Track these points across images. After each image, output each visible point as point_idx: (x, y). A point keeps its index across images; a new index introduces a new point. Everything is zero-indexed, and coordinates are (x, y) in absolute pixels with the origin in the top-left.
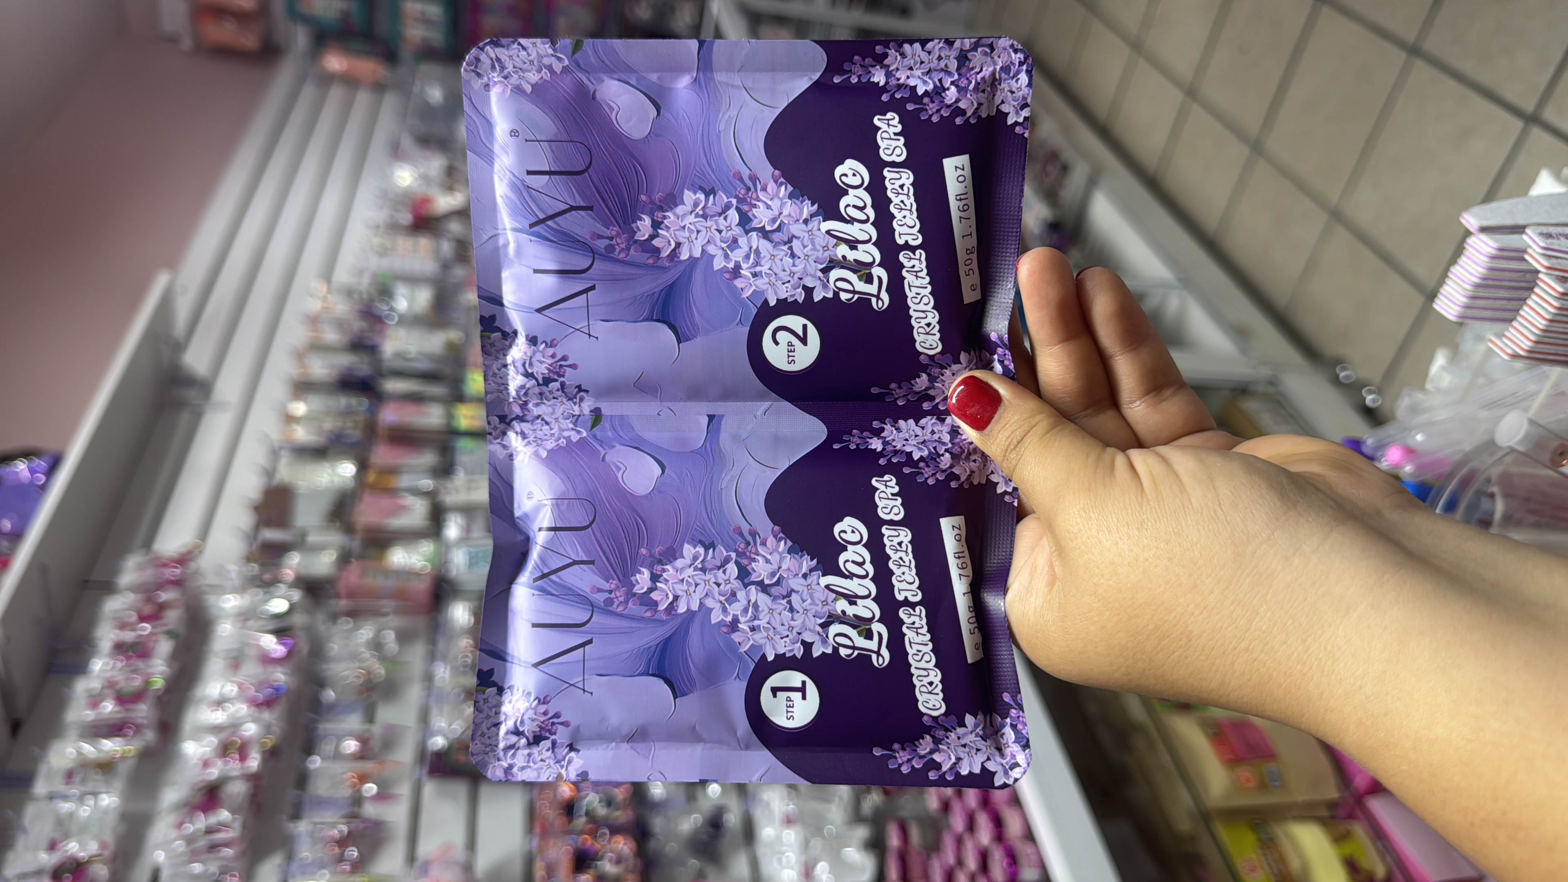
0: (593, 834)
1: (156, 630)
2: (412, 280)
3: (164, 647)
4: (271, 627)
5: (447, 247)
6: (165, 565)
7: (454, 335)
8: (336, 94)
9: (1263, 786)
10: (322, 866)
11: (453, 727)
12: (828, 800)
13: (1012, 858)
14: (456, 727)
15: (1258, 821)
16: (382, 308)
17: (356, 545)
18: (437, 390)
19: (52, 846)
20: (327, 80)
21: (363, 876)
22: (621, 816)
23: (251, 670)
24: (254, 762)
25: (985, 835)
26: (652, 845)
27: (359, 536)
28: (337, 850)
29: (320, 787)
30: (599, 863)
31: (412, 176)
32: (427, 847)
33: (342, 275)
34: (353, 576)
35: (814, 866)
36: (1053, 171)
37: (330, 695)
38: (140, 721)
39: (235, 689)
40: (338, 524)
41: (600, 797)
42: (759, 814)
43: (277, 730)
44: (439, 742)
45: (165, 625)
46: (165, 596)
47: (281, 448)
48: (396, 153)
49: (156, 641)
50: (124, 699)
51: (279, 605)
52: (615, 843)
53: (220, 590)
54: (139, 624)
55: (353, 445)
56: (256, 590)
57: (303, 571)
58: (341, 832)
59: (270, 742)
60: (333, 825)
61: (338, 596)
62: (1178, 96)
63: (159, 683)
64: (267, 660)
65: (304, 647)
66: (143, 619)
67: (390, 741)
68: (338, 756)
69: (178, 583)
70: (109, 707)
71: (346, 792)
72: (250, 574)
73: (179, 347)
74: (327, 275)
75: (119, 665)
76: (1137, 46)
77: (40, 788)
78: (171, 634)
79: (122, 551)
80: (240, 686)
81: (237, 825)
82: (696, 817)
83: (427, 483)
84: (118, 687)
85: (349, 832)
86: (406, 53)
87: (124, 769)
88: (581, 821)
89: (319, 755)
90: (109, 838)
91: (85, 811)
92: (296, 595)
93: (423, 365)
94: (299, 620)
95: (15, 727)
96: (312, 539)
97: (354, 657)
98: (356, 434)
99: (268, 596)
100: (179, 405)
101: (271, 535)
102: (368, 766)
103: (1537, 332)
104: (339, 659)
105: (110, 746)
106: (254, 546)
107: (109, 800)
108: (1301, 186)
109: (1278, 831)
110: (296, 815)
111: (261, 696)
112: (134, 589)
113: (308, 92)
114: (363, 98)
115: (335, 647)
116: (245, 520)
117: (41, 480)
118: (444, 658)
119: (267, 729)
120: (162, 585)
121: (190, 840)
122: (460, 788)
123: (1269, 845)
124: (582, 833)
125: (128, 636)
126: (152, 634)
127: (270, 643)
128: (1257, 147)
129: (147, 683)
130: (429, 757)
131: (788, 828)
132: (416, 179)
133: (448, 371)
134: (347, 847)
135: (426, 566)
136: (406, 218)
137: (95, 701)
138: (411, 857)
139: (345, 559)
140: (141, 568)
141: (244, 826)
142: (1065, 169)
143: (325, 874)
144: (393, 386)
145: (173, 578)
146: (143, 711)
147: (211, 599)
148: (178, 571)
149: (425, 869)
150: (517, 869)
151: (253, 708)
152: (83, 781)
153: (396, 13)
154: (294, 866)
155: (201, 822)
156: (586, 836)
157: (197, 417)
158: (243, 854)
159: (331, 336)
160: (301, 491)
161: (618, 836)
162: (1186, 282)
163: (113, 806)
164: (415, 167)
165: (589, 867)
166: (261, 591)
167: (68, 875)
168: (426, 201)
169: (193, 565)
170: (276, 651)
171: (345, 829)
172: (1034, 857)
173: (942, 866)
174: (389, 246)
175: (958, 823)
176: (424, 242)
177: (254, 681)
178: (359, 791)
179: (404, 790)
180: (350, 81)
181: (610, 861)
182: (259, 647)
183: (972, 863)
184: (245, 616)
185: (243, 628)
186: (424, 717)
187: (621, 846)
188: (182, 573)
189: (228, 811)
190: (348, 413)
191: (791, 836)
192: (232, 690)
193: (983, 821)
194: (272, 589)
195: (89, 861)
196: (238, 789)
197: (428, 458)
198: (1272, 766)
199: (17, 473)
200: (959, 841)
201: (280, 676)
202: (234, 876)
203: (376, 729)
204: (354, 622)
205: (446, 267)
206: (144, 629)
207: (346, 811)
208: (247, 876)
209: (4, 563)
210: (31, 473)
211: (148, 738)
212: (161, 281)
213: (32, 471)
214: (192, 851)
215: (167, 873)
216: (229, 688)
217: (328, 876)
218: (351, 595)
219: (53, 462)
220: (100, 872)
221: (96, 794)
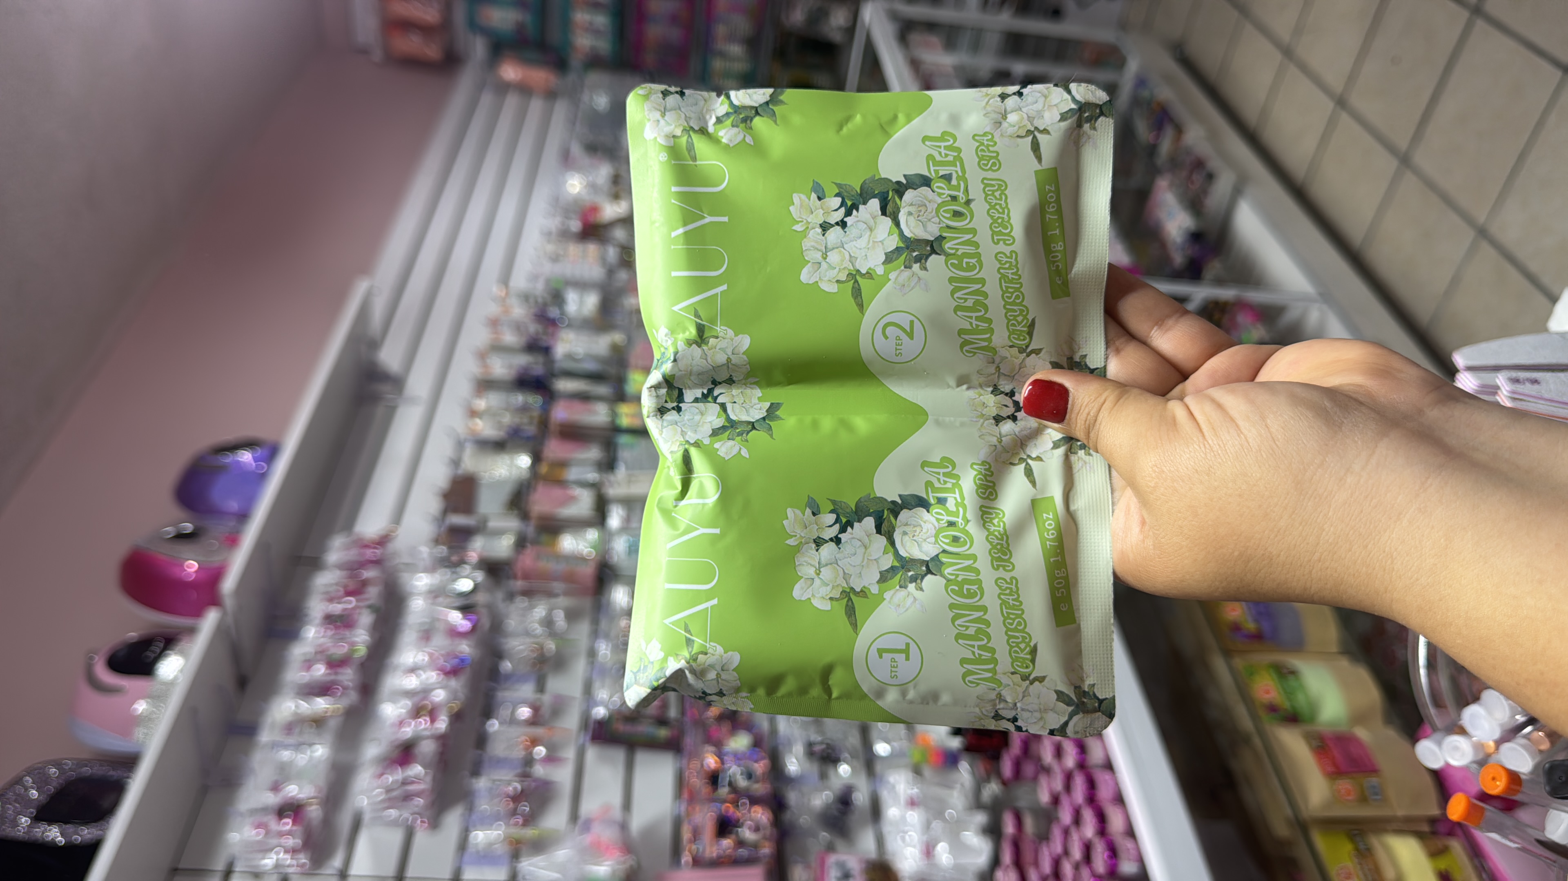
0: (735, 803)
1: (361, 604)
2: (582, 285)
3: (366, 619)
4: (457, 604)
5: (612, 253)
6: (366, 546)
7: (617, 337)
8: (512, 102)
9: (1363, 799)
10: (499, 818)
11: (614, 699)
12: (949, 787)
13: (1113, 852)
14: (616, 699)
15: (1356, 832)
16: (554, 312)
17: (530, 530)
18: (603, 390)
19: (276, 788)
20: (503, 88)
21: (533, 829)
22: (760, 788)
23: (440, 642)
24: (442, 724)
25: (1089, 829)
26: (787, 816)
27: (533, 523)
28: (511, 805)
29: (497, 748)
30: (740, 830)
31: (581, 183)
32: (589, 806)
33: (520, 281)
34: (528, 560)
35: (934, 846)
36: (1198, 178)
37: (507, 666)
38: (346, 683)
39: (427, 658)
40: (516, 512)
41: (741, 770)
42: (885, 795)
43: (461, 696)
44: (600, 712)
45: (367, 599)
46: (369, 573)
47: (465, 440)
48: (566, 161)
49: (360, 614)
50: (335, 664)
51: (465, 585)
52: (755, 812)
53: (413, 568)
54: (343, 597)
55: (528, 439)
56: (443, 570)
57: (485, 554)
58: (515, 789)
59: (456, 706)
60: (509, 783)
61: (515, 577)
62: (1329, 105)
63: (362, 651)
64: (454, 633)
65: (486, 623)
66: (349, 594)
67: (558, 708)
68: (513, 721)
69: (377, 562)
70: (320, 670)
71: (519, 753)
72: (440, 556)
73: (375, 345)
74: (505, 279)
75: (330, 633)
76: (1288, 52)
77: (265, 737)
78: (371, 608)
79: (330, 530)
80: (431, 655)
81: (429, 779)
82: (826, 794)
83: (592, 476)
84: (329, 653)
85: (522, 791)
86: (576, 61)
87: (333, 724)
88: (724, 791)
89: (497, 719)
90: (321, 785)
91: (302, 759)
92: (480, 576)
93: (590, 366)
94: (481, 598)
95: (242, 682)
96: (493, 524)
97: (527, 633)
98: (531, 430)
99: (455, 576)
100: (375, 399)
101: (457, 520)
102: (539, 731)
104: (515, 635)
105: (321, 704)
106: (442, 529)
108: (1447, 200)
109: (1374, 841)
110: (476, 772)
111: (448, 667)
112: (340, 566)
113: (487, 99)
114: (536, 106)
115: (512, 623)
116: (434, 505)
117: (263, 468)
118: (607, 637)
119: (454, 695)
120: (364, 564)
121: (388, 790)
122: (619, 755)
123: (1364, 854)
124: (725, 801)
125: (337, 608)
126: (356, 607)
127: (456, 618)
128: (1405, 160)
129: (353, 651)
130: (591, 726)
131: (912, 810)
132: (585, 187)
133: (612, 370)
134: (520, 802)
135: (590, 552)
136: (576, 225)
137: (308, 664)
138: (574, 816)
139: (521, 543)
140: (347, 548)
141: (434, 779)
142: (1210, 177)
143: (501, 825)
144: (564, 385)
145: (375, 559)
146: (348, 676)
147: (405, 577)
148: (378, 552)
149: (587, 826)
150: (667, 830)
151: (442, 676)
152: (301, 733)
153: (567, 24)
154: (474, 817)
155: (399, 774)
156: (728, 805)
157: (391, 411)
158: (432, 804)
159: (510, 338)
160: (483, 482)
161: (756, 806)
162: (1326, 296)
163: (324, 758)
164: (583, 174)
165: (730, 833)
166: (448, 572)
167: (289, 813)
168: (594, 209)
169: (392, 547)
170: (462, 626)
171: (519, 787)
172: (1133, 852)
173: (1050, 854)
174: (562, 253)
175: (1066, 816)
176: (592, 248)
177: (443, 652)
178: (531, 753)
179: (570, 754)
180: (524, 90)
181: (750, 828)
182: (447, 622)
183: (1077, 853)
184: (436, 594)
185: (433, 604)
186: (588, 689)
187: (759, 815)
188: (381, 553)
189: (421, 766)
190: (524, 409)
191: (914, 817)
192: (424, 660)
193: (1088, 816)
194: (458, 569)
195: (306, 803)
196: (428, 748)
197: (594, 453)
198: (1374, 780)
199: (242, 461)
200: (1066, 832)
201: (465, 648)
202: (425, 823)
203: (546, 699)
204: (529, 601)
205: (611, 272)
206: (350, 602)
207: (519, 771)
208: (435, 824)
209: (233, 541)
210: (255, 462)
211: (353, 697)
212: (361, 288)
213: (256, 460)
214: (390, 799)
215: (367, 817)
216: (422, 657)
217: (503, 828)
218: (526, 576)
219: (272, 452)
220: (314, 812)
221: (311, 745)
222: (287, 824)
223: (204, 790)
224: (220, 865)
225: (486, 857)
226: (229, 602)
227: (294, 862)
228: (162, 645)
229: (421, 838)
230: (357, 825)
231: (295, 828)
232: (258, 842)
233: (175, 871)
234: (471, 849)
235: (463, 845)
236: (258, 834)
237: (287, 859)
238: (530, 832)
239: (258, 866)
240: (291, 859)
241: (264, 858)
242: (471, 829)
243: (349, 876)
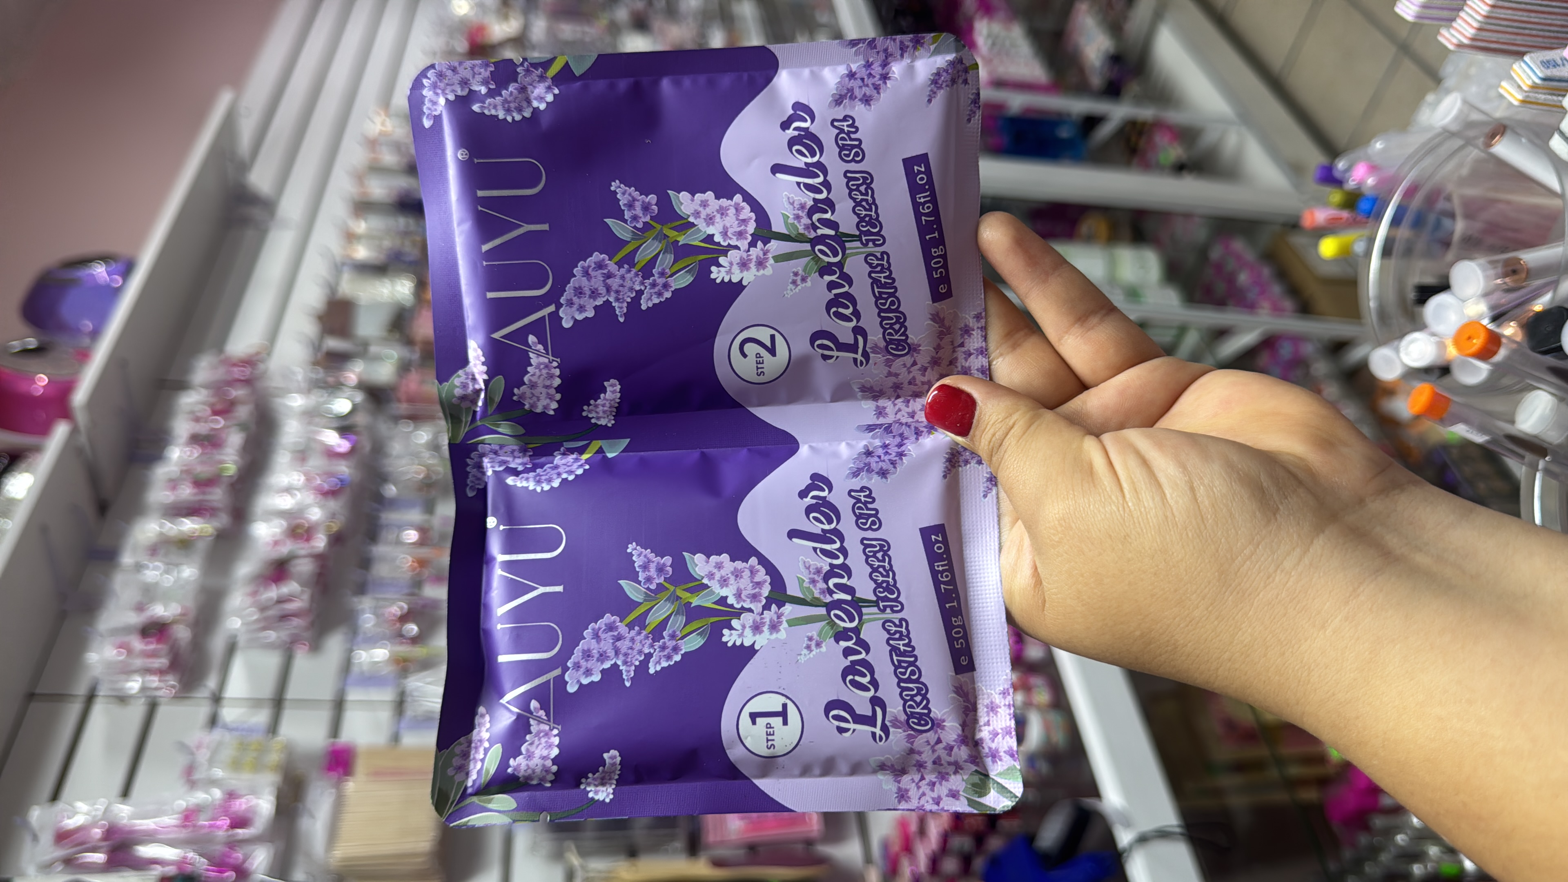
1: (230, 423)
3: (235, 440)
4: (336, 425)
6: (235, 365)
10: (383, 637)
17: (416, 356)
19: (140, 608)
21: (421, 648)
24: (320, 542)
27: (417, 349)
28: (398, 625)
29: (381, 570)
31: (467, 6)
34: (412, 383)
37: (391, 490)
38: (215, 504)
39: (303, 478)
40: (397, 337)
43: (341, 517)
45: (236, 418)
46: (237, 392)
47: (343, 264)
49: (228, 433)
50: (202, 483)
51: (342, 405)
53: (286, 391)
54: (212, 417)
55: (410, 263)
56: (320, 391)
57: (365, 377)
58: (401, 608)
59: (335, 528)
60: (393, 601)
61: (399, 401)
63: (231, 470)
64: (331, 454)
65: (367, 446)
66: (216, 413)
68: (399, 542)
70: (186, 492)
71: (407, 575)
72: (315, 377)
73: (244, 167)
74: (386, 100)
75: (196, 453)
77: (127, 559)
78: (243, 427)
79: (196, 350)
80: (307, 476)
81: (306, 597)
84: (195, 473)
85: (409, 609)
87: (201, 546)
89: (382, 543)
90: (190, 603)
91: (169, 580)
92: (359, 397)
94: (361, 419)
95: (103, 507)
96: (374, 349)
97: (413, 456)
98: (414, 253)
99: (331, 397)
100: (244, 222)
101: (333, 344)
102: (424, 552)
103: (1479, 18)
104: (399, 457)
105: (189, 525)
106: (319, 353)
107: (189, 572)
110: (360, 592)
111: (326, 487)
112: (206, 386)
115: (396, 447)
116: (309, 328)
117: (118, 281)
119: (333, 516)
120: (232, 383)
121: (263, 608)
125: (202, 428)
126: (225, 427)
127: (334, 438)
129: (221, 470)
132: (472, 8)
134: (407, 623)
136: (462, 44)
137: (173, 484)
139: (404, 368)
140: (213, 367)
141: (312, 599)
143: (385, 645)
145: (243, 377)
146: (217, 495)
147: (278, 398)
148: (248, 371)
151: (320, 497)
152: (168, 554)
154: (360, 638)
155: (273, 593)
157: (262, 234)
158: (312, 624)
159: (389, 158)
160: (362, 304)
162: (1245, 118)
163: (192, 579)
166: (325, 393)
167: (154, 632)
168: (480, 29)
169: (261, 366)
170: (339, 446)
171: (405, 606)
177: (319, 473)
178: (418, 575)
182: (323, 442)
184: (311, 415)
185: (310, 423)
188: (252, 373)
189: (298, 583)
190: (406, 234)
192: (298, 480)
194: (335, 391)
195: (175, 622)
196: (304, 567)
199: (93, 275)
201: (344, 469)
202: (305, 645)
203: (434, 521)
206: (217, 421)
207: (406, 591)
208: (315, 646)
209: (84, 356)
210: (109, 275)
211: (223, 520)
212: (224, 100)
213: (109, 274)
214: (265, 619)
215: (242, 640)
216: (296, 478)
217: (389, 648)
218: (411, 400)
219: (127, 269)
220: (182, 634)
221: (177, 565)
222: (152, 643)
223: (62, 616)
224: (82, 690)
225: (371, 679)
226: (81, 417)
227: (162, 685)
228: (6, 462)
229: (302, 661)
230: (231, 649)
231: (160, 646)
232: (121, 662)
233: (31, 696)
234: (355, 670)
235: (347, 666)
236: (120, 654)
237: (154, 681)
238: (419, 651)
239: (121, 689)
240: (160, 681)
241: (127, 681)
242: (355, 648)
243: (224, 698)
